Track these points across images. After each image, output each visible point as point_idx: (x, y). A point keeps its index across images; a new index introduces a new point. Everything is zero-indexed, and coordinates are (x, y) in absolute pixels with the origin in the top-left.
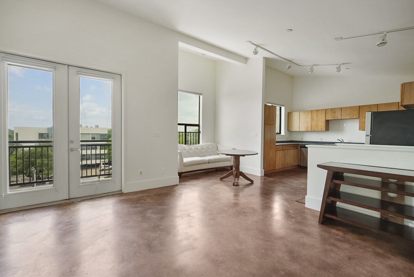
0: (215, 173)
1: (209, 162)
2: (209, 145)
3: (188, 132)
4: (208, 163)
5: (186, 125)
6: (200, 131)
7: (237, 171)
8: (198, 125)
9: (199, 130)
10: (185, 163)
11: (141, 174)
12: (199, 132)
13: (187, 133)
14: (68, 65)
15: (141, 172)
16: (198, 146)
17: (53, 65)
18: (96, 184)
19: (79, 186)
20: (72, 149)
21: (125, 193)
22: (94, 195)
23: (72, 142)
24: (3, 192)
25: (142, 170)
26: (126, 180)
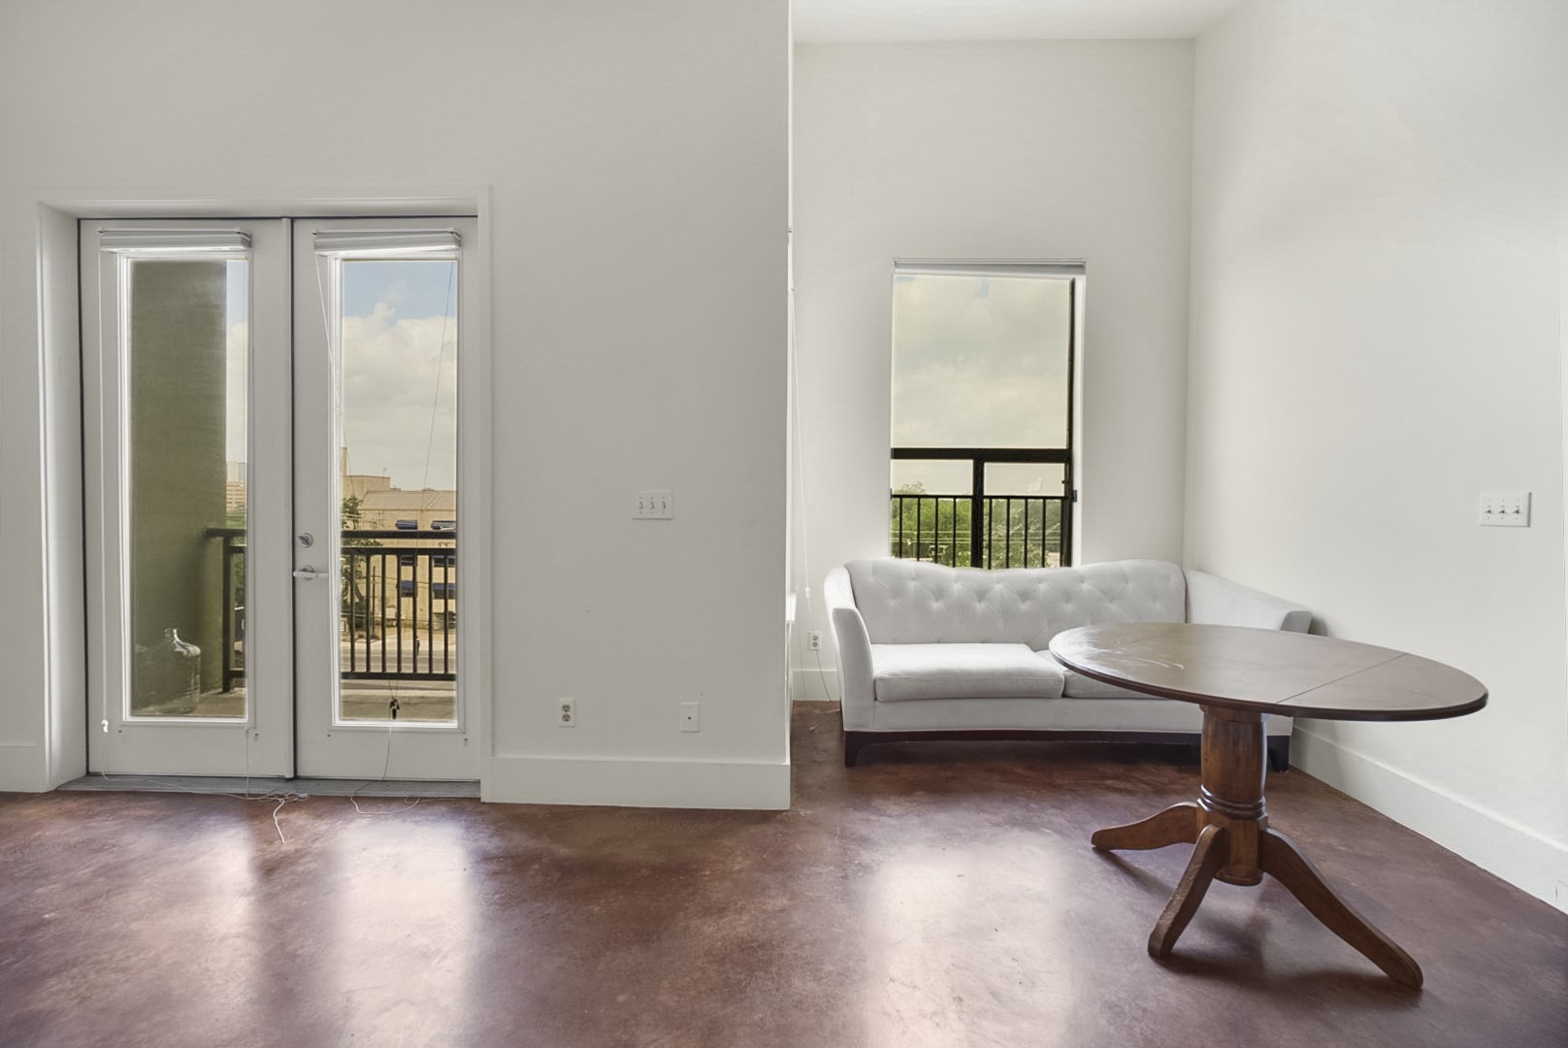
0: (1120, 770)
1: (1071, 691)
2: (1123, 577)
3: (991, 498)
4: (1064, 696)
5: (980, 457)
6: (1075, 488)
7: (1227, 822)
8: (1064, 456)
9: (1069, 481)
10: (882, 680)
11: (566, 718)
12: (1069, 498)
13: (986, 501)
14: (293, 220)
15: (566, 708)
16: (1040, 580)
17: (238, 230)
18: (388, 732)
19: (331, 731)
20: (305, 570)
21: (484, 803)
22: (382, 781)
23: (306, 541)
24: (105, 714)
25: (573, 699)
26: (493, 736)
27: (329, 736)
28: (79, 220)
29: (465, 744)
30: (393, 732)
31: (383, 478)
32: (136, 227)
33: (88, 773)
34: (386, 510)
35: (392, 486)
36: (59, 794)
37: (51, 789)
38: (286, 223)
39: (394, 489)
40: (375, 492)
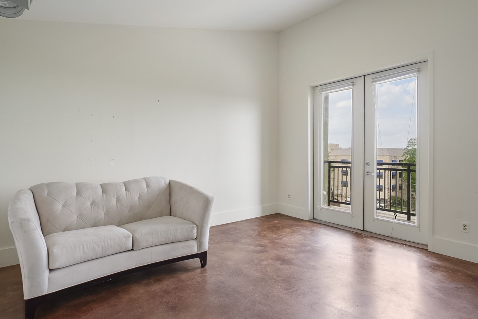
11: (465, 229)
14: (365, 76)
15: (464, 226)
17: (351, 82)
18: (393, 223)
19: (374, 219)
20: (367, 172)
21: (429, 251)
22: (390, 237)
23: (367, 164)
24: (318, 205)
25: (468, 223)
26: (433, 230)
27: (373, 220)
28: (314, 87)
29: (420, 231)
30: (394, 223)
31: (337, 144)
32: (328, 86)
33: (314, 218)
34: (338, 155)
35: (339, 147)
36: (309, 221)
37: (308, 220)
38: (363, 77)
39: (340, 148)
40: (334, 149)
